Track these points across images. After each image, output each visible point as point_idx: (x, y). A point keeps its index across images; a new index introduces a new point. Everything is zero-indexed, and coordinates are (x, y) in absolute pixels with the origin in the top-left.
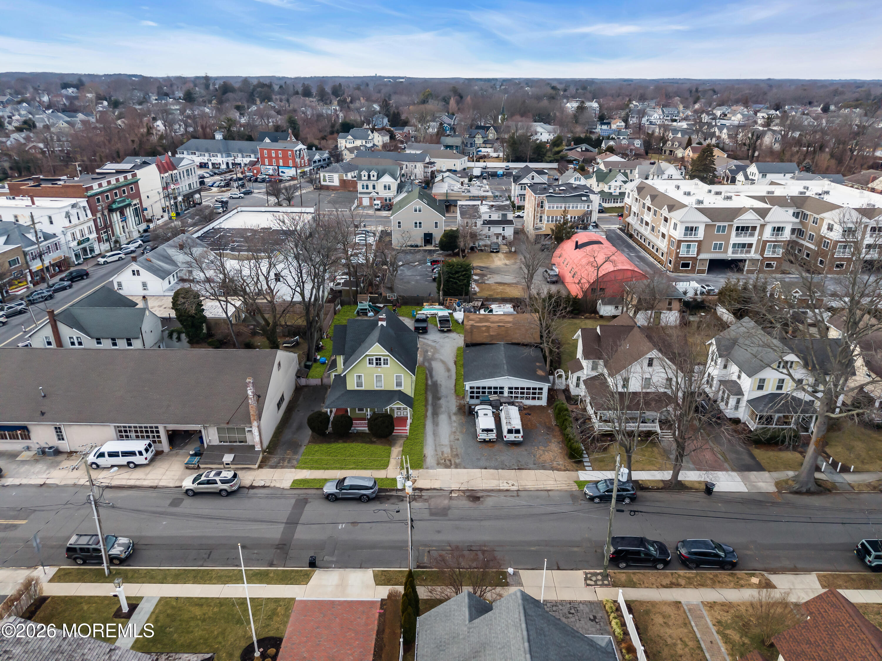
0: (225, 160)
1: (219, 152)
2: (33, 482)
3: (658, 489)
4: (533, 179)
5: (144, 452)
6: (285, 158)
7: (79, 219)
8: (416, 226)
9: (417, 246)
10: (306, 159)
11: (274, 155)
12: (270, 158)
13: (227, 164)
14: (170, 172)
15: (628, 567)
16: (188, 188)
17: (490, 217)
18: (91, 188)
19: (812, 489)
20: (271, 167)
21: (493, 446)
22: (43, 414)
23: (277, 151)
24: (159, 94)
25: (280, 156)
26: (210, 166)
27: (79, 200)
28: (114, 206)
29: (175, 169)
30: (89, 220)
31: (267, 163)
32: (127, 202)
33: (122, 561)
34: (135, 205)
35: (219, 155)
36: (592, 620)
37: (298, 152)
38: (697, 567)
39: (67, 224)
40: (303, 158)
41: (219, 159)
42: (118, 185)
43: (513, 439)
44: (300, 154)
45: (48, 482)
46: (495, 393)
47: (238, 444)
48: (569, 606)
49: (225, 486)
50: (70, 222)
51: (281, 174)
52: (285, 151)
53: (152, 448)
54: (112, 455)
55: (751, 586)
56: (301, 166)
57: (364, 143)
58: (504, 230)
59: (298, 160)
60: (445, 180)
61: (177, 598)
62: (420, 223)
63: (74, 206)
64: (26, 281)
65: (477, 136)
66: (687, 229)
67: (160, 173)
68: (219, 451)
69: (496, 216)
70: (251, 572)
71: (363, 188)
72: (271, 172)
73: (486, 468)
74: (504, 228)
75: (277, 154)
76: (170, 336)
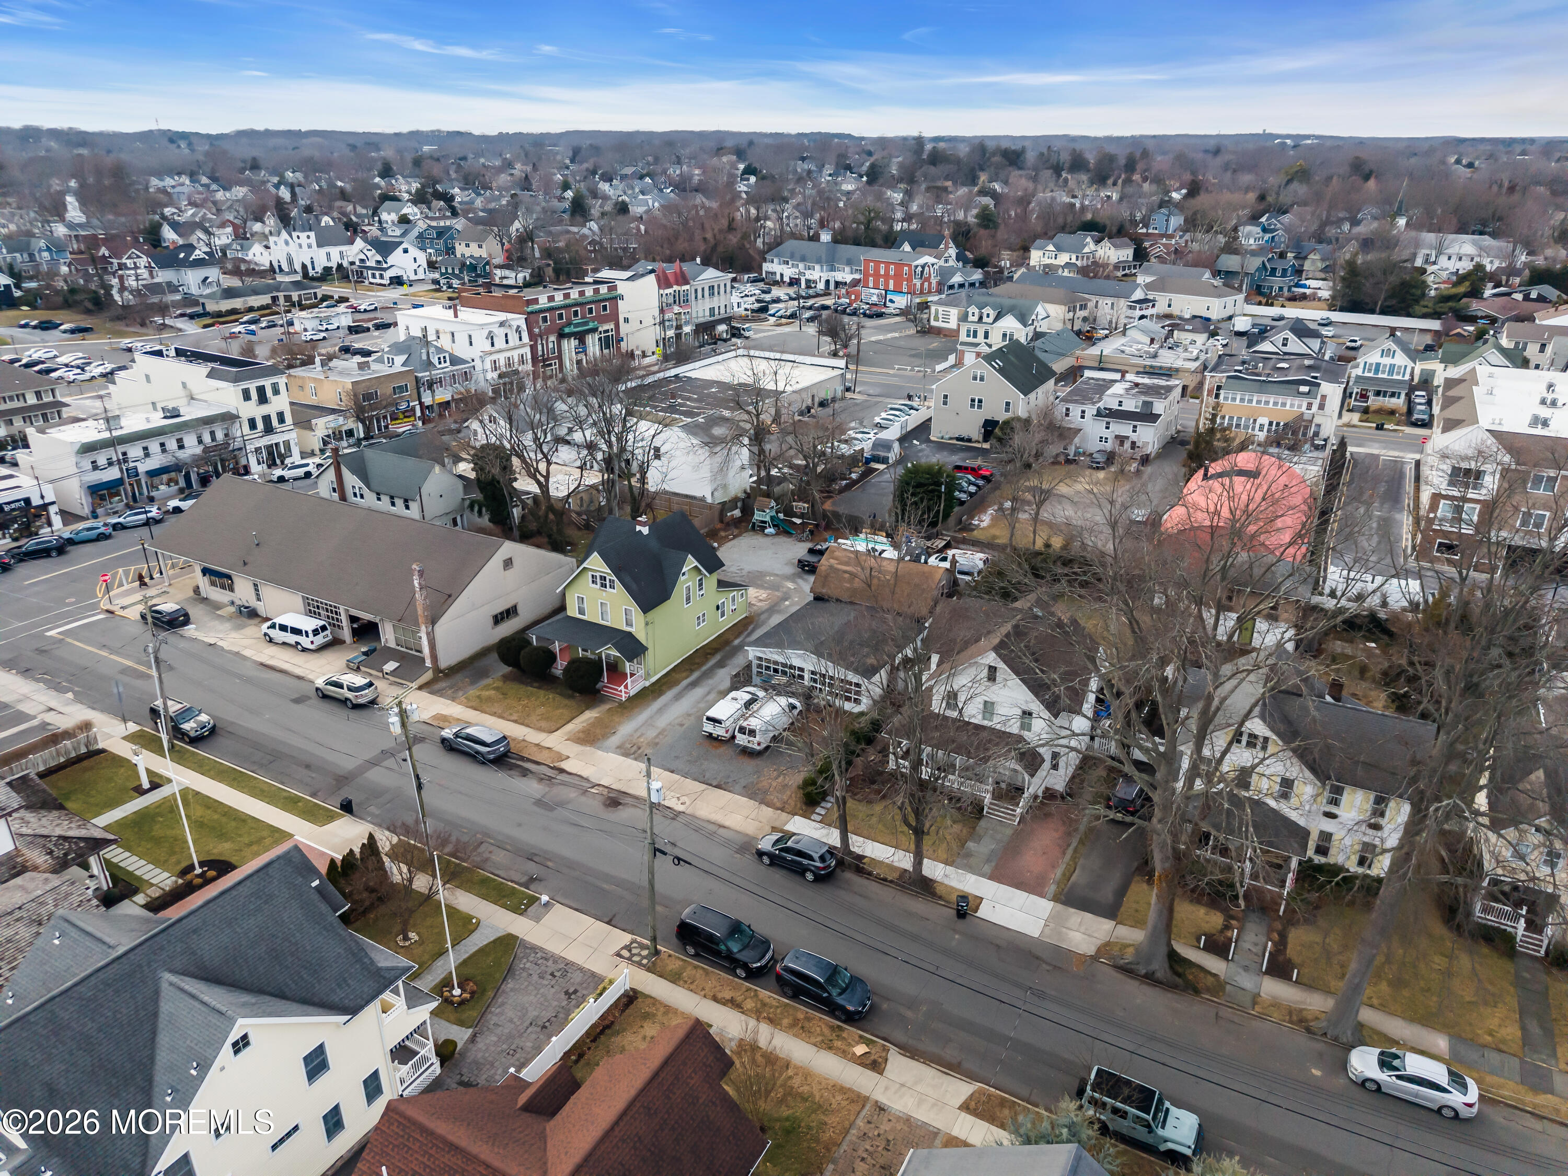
0: (825, 276)
1: (819, 261)
2: (206, 640)
3: (885, 880)
4: (1284, 345)
5: (311, 635)
6: (898, 277)
7: (507, 342)
8: (972, 406)
9: (969, 440)
10: (934, 281)
11: (882, 272)
12: (877, 275)
13: (828, 282)
14: (676, 288)
15: (696, 956)
16: (707, 313)
17: (1120, 404)
18: (536, 301)
19: (1159, 975)
20: (876, 291)
21: (716, 748)
22: (245, 564)
23: (887, 264)
24: (838, 166)
25: (892, 273)
26: (803, 285)
27: (510, 316)
28: (567, 330)
29: (687, 283)
30: (523, 346)
31: (871, 285)
32: (591, 325)
33: (195, 741)
34: (607, 331)
35: (817, 267)
36: (567, 993)
37: (920, 269)
38: (795, 997)
39: (488, 347)
40: (928, 279)
41: (818, 274)
42: (581, 300)
43: (746, 744)
44: (922, 272)
45: (220, 643)
46: (784, 673)
47: (414, 652)
48: (562, 966)
49: (350, 695)
50: (493, 345)
51: (888, 304)
52: (899, 266)
53: (328, 632)
54: (283, 628)
55: (845, 1054)
56: (922, 293)
57: (1074, 260)
58: (1134, 431)
59: (918, 283)
60: (1128, 332)
61: (198, 793)
62: (980, 401)
63: (502, 324)
64: (414, 415)
65: (1311, 256)
66: (1456, 471)
67: (660, 287)
68: (391, 654)
69: (1130, 405)
70: (285, 794)
71: (968, 336)
72: (875, 299)
73: (672, 772)
74: (1135, 427)
75: (887, 270)
76: (471, 507)
